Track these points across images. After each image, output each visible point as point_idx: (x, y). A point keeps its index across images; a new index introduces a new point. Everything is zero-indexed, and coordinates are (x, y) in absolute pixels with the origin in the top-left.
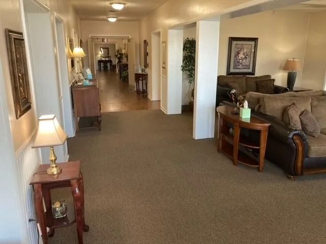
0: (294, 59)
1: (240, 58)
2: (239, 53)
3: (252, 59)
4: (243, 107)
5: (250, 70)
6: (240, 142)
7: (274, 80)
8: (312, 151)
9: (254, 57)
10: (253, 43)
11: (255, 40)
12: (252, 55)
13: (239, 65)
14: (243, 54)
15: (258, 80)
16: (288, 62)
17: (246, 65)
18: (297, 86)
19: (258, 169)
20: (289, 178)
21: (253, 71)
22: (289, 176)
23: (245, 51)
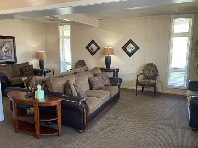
0: (41, 51)
1: (3, 51)
2: (2, 48)
3: (13, 51)
4: (37, 90)
5: (13, 60)
6: (40, 119)
7: (32, 65)
8: (90, 110)
9: (14, 50)
10: (12, 40)
11: (13, 38)
12: (13, 49)
13: (3, 57)
14: (6, 48)
15: (21, 66)
16: (38, 53)
17: (9, 57)
18: (46, 68)
19: (58, 135)
20: (80, 132)
21: (15, 60)
22: (80, 131)
23: (7, 46)
